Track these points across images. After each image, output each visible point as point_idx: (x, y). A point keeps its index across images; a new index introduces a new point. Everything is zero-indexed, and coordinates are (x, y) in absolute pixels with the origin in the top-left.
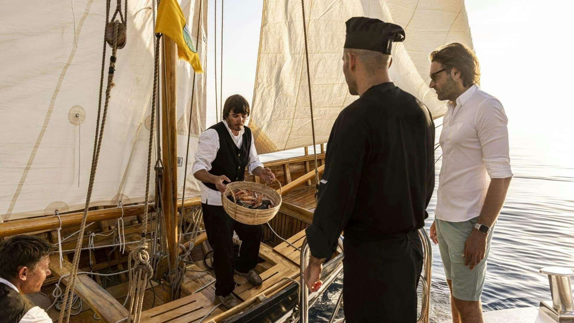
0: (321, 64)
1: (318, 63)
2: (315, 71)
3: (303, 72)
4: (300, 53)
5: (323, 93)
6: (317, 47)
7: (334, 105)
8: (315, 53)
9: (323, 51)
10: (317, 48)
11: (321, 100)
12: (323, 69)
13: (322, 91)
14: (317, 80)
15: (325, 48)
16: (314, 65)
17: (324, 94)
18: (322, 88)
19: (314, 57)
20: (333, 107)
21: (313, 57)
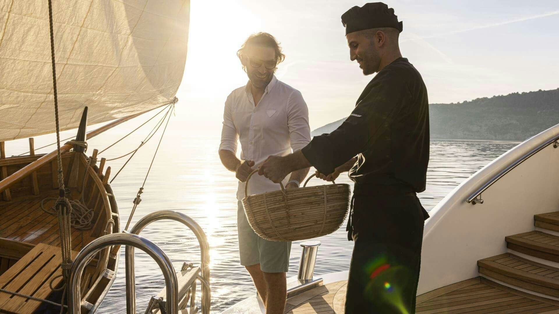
0: (32, 33)
1: (29, 30)
2: (23, 40)
3: (4, 38)
4: (3, 10)
5: (28, 74)
6: (29, 7)
7: (39, 91)
8: (25, 15)
9: (38, 16)
10: (29, 9)
11: (24, 82)
12: (34, 41)
13: (28, 70)
14: (24, 55)
15: (41, 12)
16: (22, 32)
17: (30, 75)
18: (28, 67)
19: (24, 21)
20: (36, 93)
21: (22, 20)
